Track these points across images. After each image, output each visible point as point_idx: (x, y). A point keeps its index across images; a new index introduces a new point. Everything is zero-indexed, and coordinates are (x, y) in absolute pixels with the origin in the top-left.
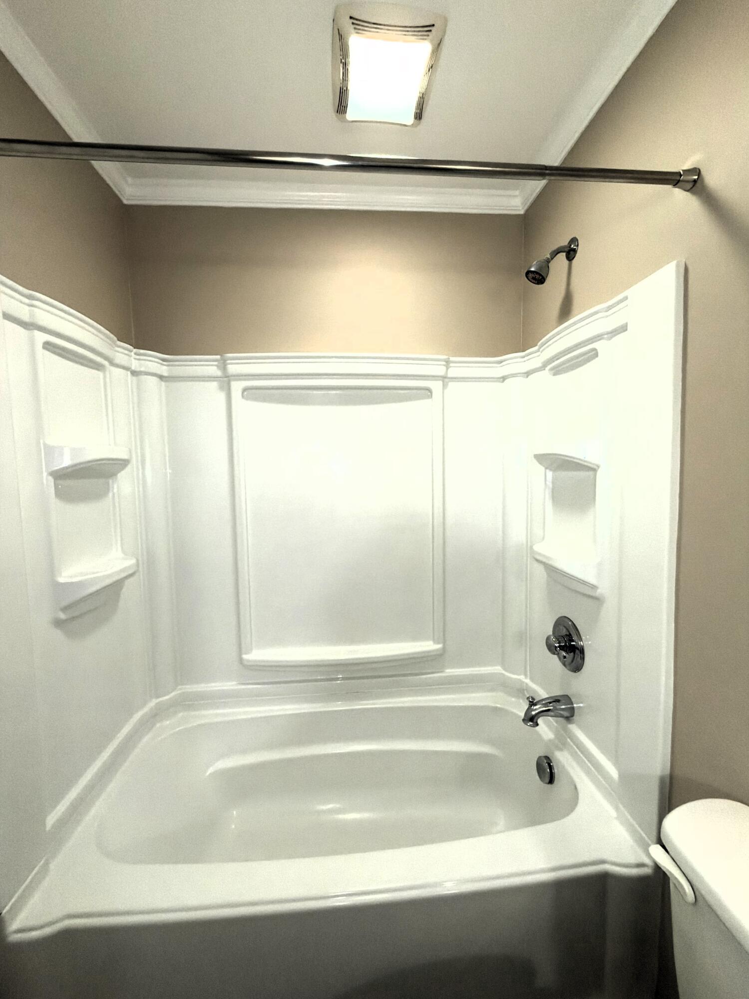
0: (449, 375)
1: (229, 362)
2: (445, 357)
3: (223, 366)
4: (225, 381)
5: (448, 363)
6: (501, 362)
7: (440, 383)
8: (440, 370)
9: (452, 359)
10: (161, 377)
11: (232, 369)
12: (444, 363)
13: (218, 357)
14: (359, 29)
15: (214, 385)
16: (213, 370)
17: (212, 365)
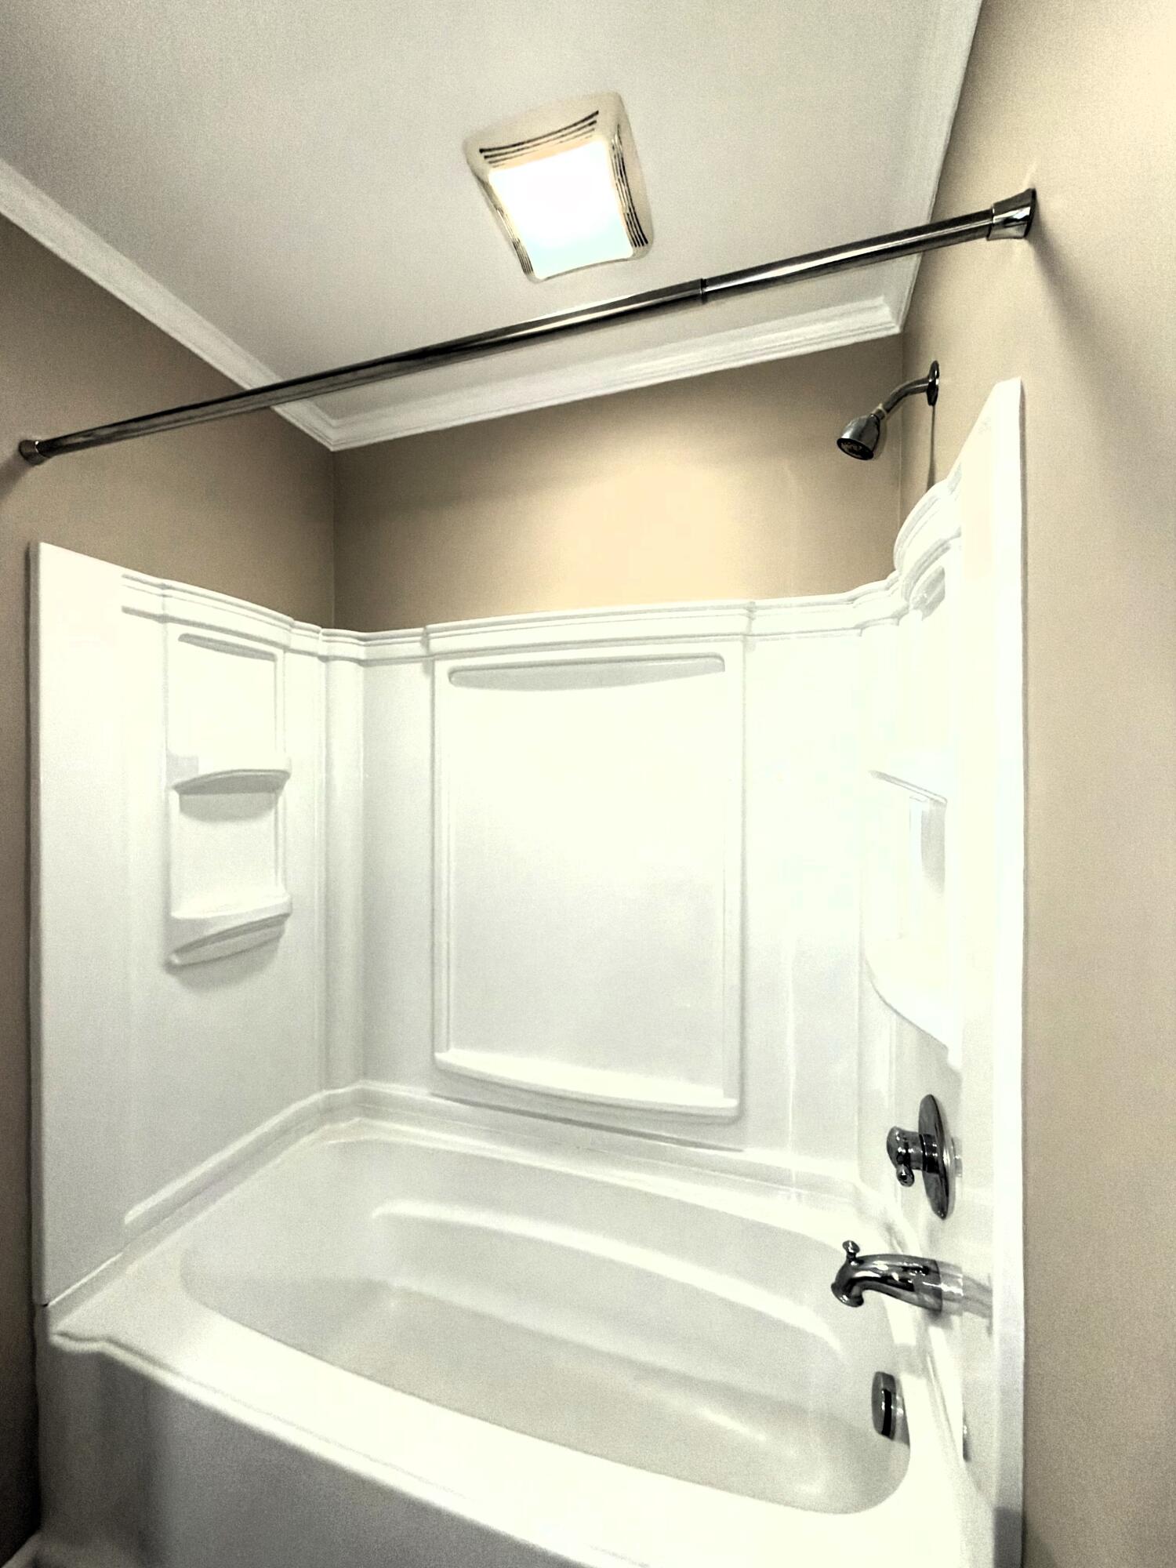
0: (755, 631)
1: (432, 635)
2: (746, 602)
3: (425, 641)
4: (429, 660)
5: (751, 610)
6: (853, 600)
7: (738, 645)
8: (740, 624)
9: (758, 603)
10: (359, 662)
11: (437, 645)
12: (745, 612)
13: (420, 630)
14: (497, 161)
15: (417, 667)
16: (416, 649)
17: (414, 642)
